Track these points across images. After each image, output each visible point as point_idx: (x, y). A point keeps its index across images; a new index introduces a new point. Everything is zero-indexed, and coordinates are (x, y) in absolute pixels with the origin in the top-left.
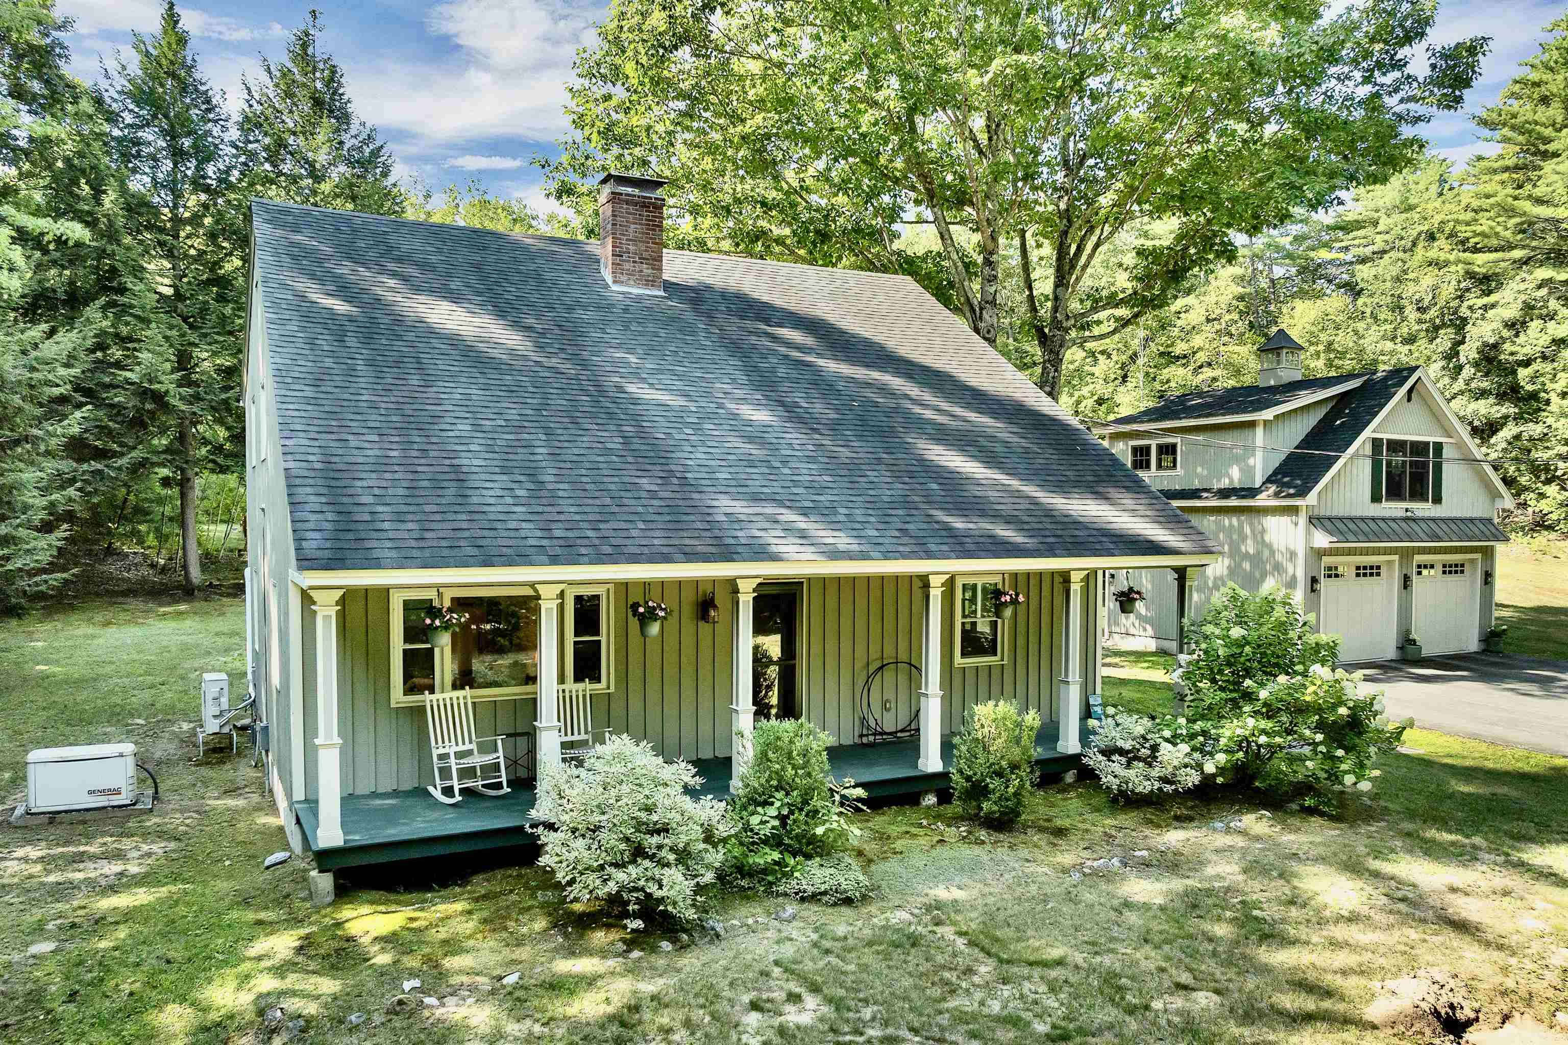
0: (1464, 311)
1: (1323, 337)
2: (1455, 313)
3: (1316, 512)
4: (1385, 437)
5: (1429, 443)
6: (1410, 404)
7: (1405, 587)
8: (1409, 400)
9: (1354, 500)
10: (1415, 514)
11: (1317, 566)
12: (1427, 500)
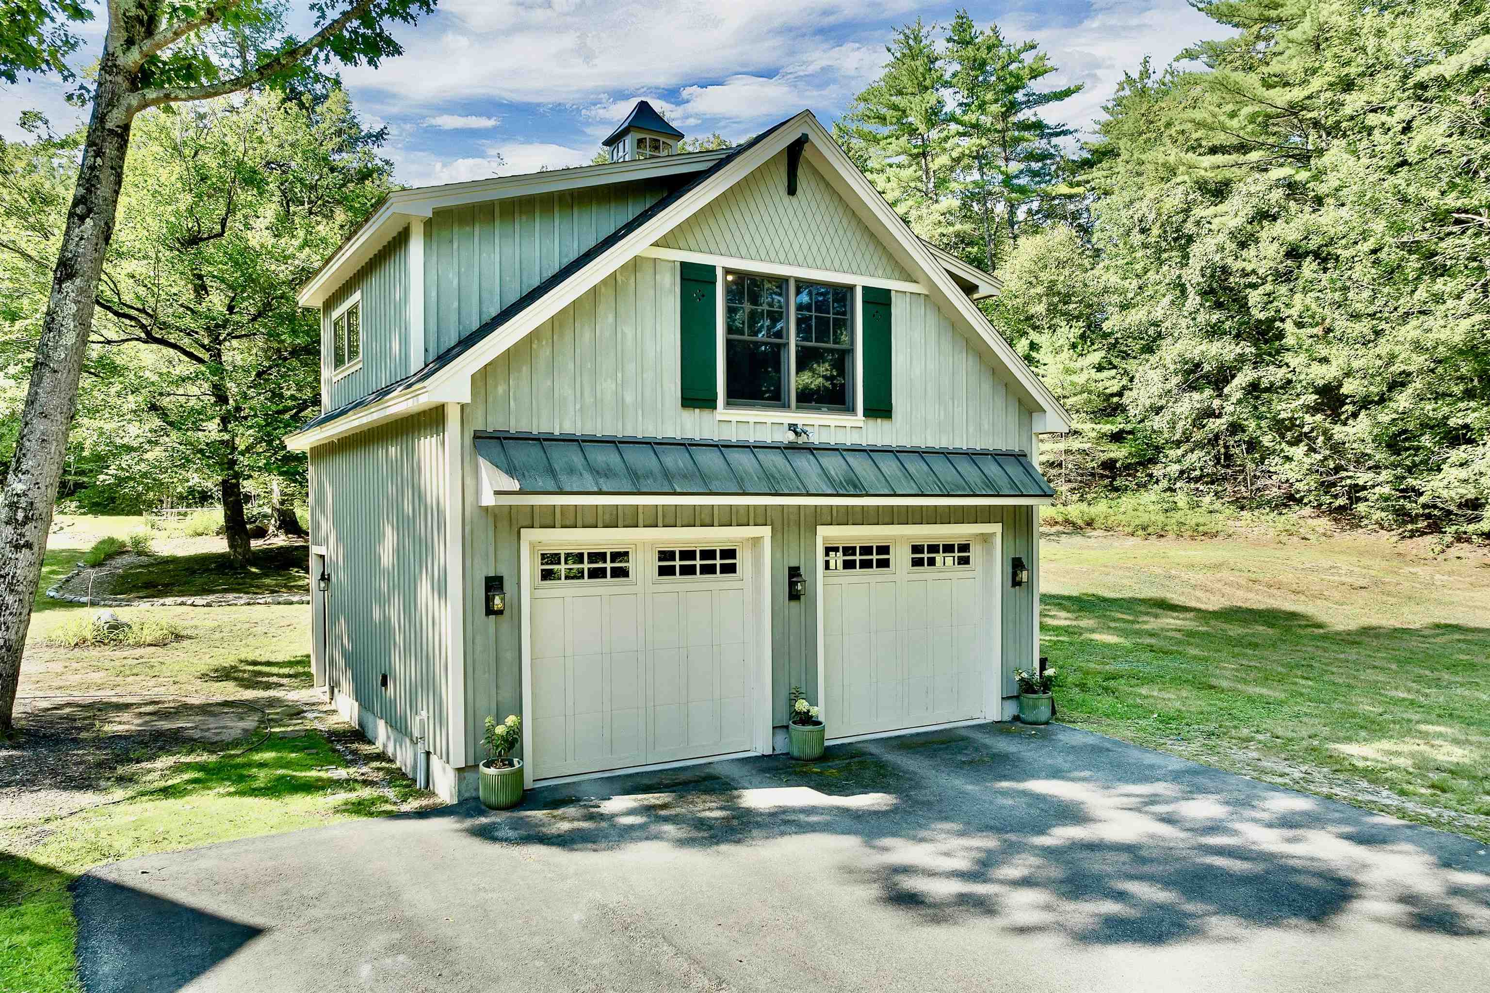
0: (1189, 228)
1: (1045, 276)
2: (1177, 231)
3: (496, 423)
4: (719, 262)
5: (851, 288)
6: (794, 199)
7: (794, 596)
8: (792, 190)
9: (629, 398)
10: (815, 438)
11: (505, 554)
12: (852, 410)
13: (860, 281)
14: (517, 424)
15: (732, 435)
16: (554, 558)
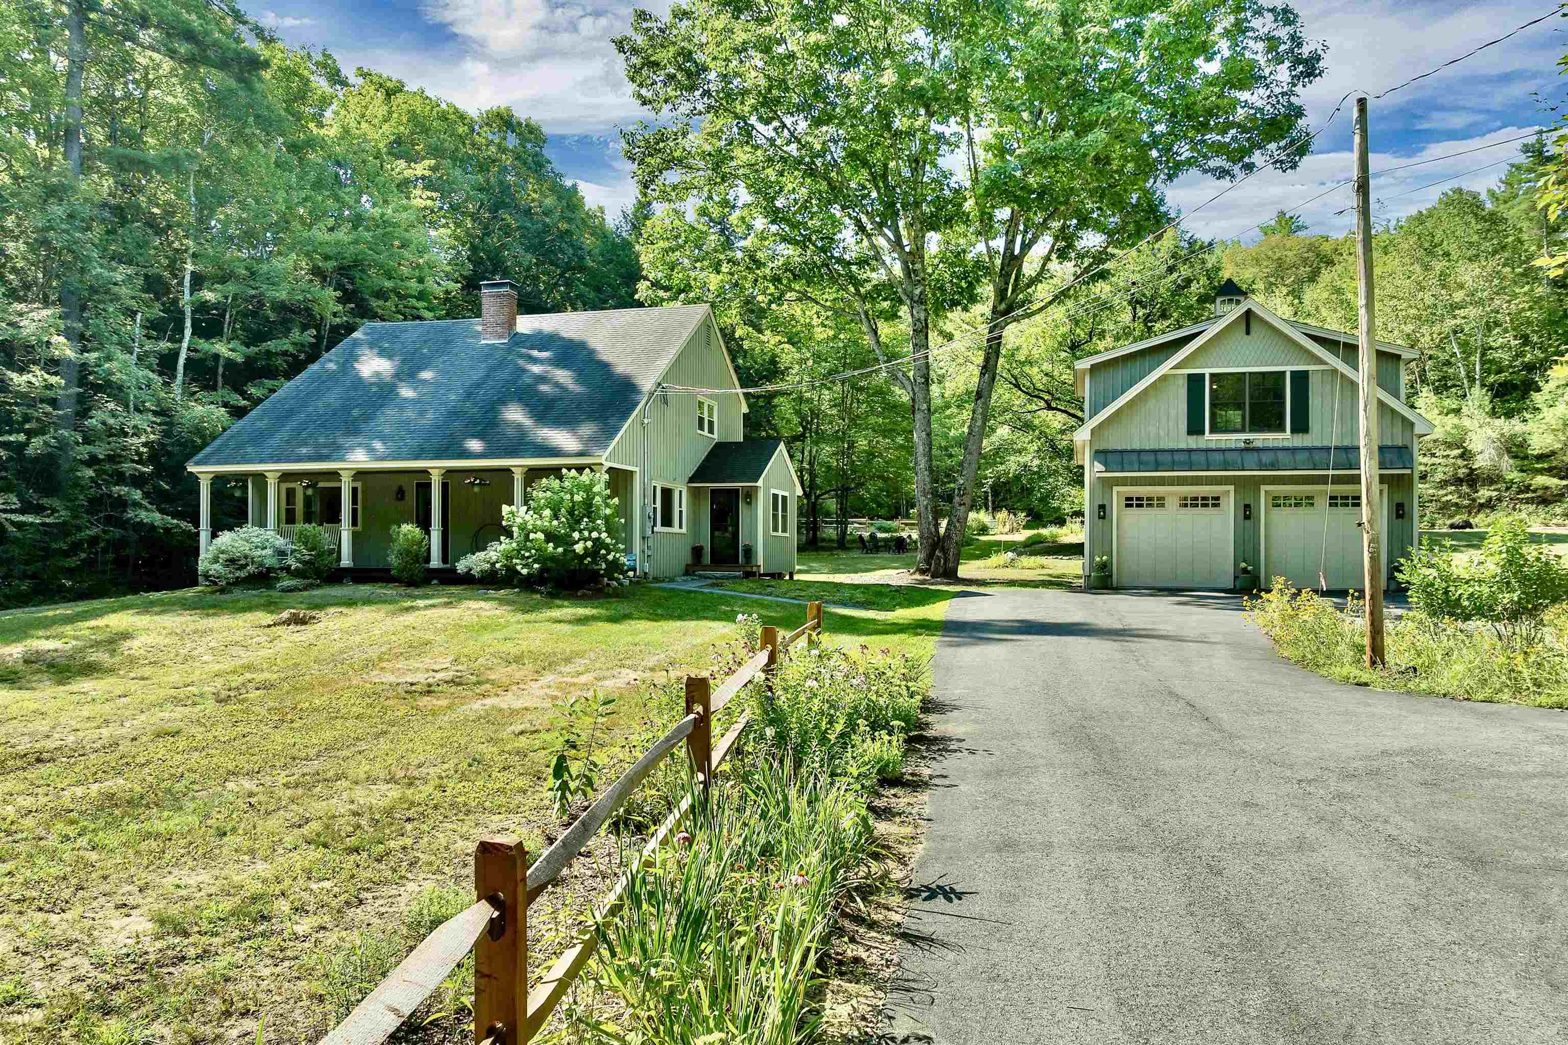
3: (1103, 446)
4: (1207, 371)
5: (1284, 373)
6: (1249, 337)
7: (1247, 517)
8: (1248, 333)
9: (1162, 433)
10: (1259, 444)
11: (1107, 496)
12: (1284, 430)
13: (1288, 369)
14: (1111, 446)
15: (1213, 446)
16: (1131, 499)
